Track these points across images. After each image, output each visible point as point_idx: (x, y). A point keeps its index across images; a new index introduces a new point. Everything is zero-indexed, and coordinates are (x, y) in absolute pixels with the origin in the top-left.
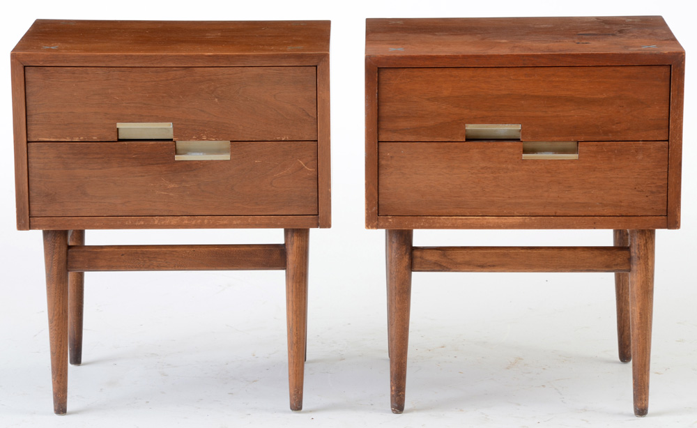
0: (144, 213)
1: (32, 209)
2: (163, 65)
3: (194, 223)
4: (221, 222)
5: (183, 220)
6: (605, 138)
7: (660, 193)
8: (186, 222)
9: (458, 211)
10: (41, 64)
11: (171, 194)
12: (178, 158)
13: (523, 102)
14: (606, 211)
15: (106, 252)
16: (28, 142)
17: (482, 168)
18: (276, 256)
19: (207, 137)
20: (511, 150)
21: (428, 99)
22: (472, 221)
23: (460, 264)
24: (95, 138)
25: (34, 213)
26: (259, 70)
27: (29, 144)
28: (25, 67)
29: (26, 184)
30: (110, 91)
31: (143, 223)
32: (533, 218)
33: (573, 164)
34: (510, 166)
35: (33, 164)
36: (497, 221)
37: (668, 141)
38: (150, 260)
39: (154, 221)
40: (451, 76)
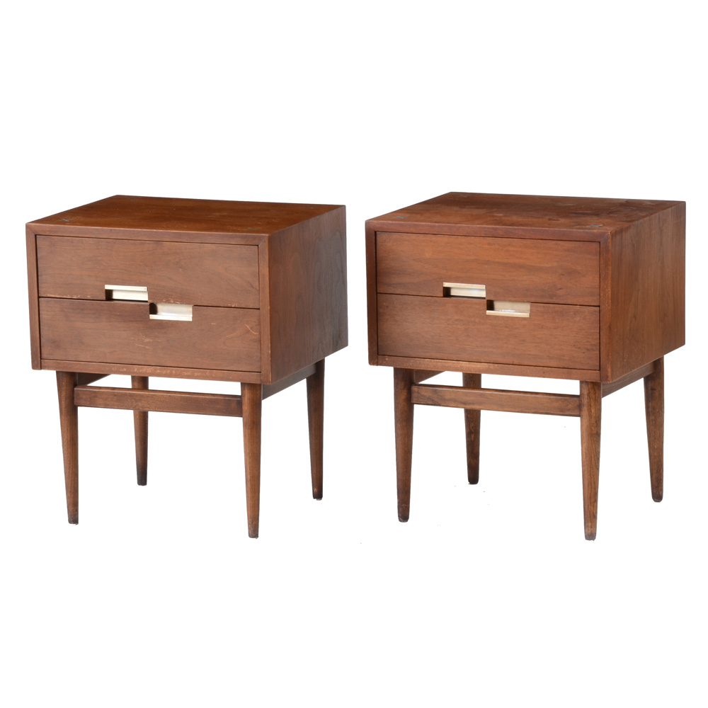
0: (127, 362)
1: (42, 352)
2: (139, 239)
3: (164, 372)
4: (186, 374)
5: (156, 370)
6: (551, 301)
7: (594, 350)
8: (158, 371)
9: (438, 355)
10: (47, 233)
11: (147, 347)
12: (153, 317)
13: (486, 266)
14: (553, 363)
15: (103, 392)
16: (39, 297)
17: (456, 320)
18: (234, 405)
19: (174, 301)
20: (477, 307)
21: (414, 260)
22: (449, 364)
23: (448, 400)
24: (89, 297)
25: (44, 356)
26: (213, 247)
27: (40, 299)
28: (36, 235)
29: (38, 332)
30: (100, 258)
31: (125, 370)
32: (496, 365)
33: (526, 322)
34: (477, 320)
35: (44, 315)
36: (468, 366)
37: (599, 306)
38: (136, 402)
39: (134, 369)
40: (432, 241)
